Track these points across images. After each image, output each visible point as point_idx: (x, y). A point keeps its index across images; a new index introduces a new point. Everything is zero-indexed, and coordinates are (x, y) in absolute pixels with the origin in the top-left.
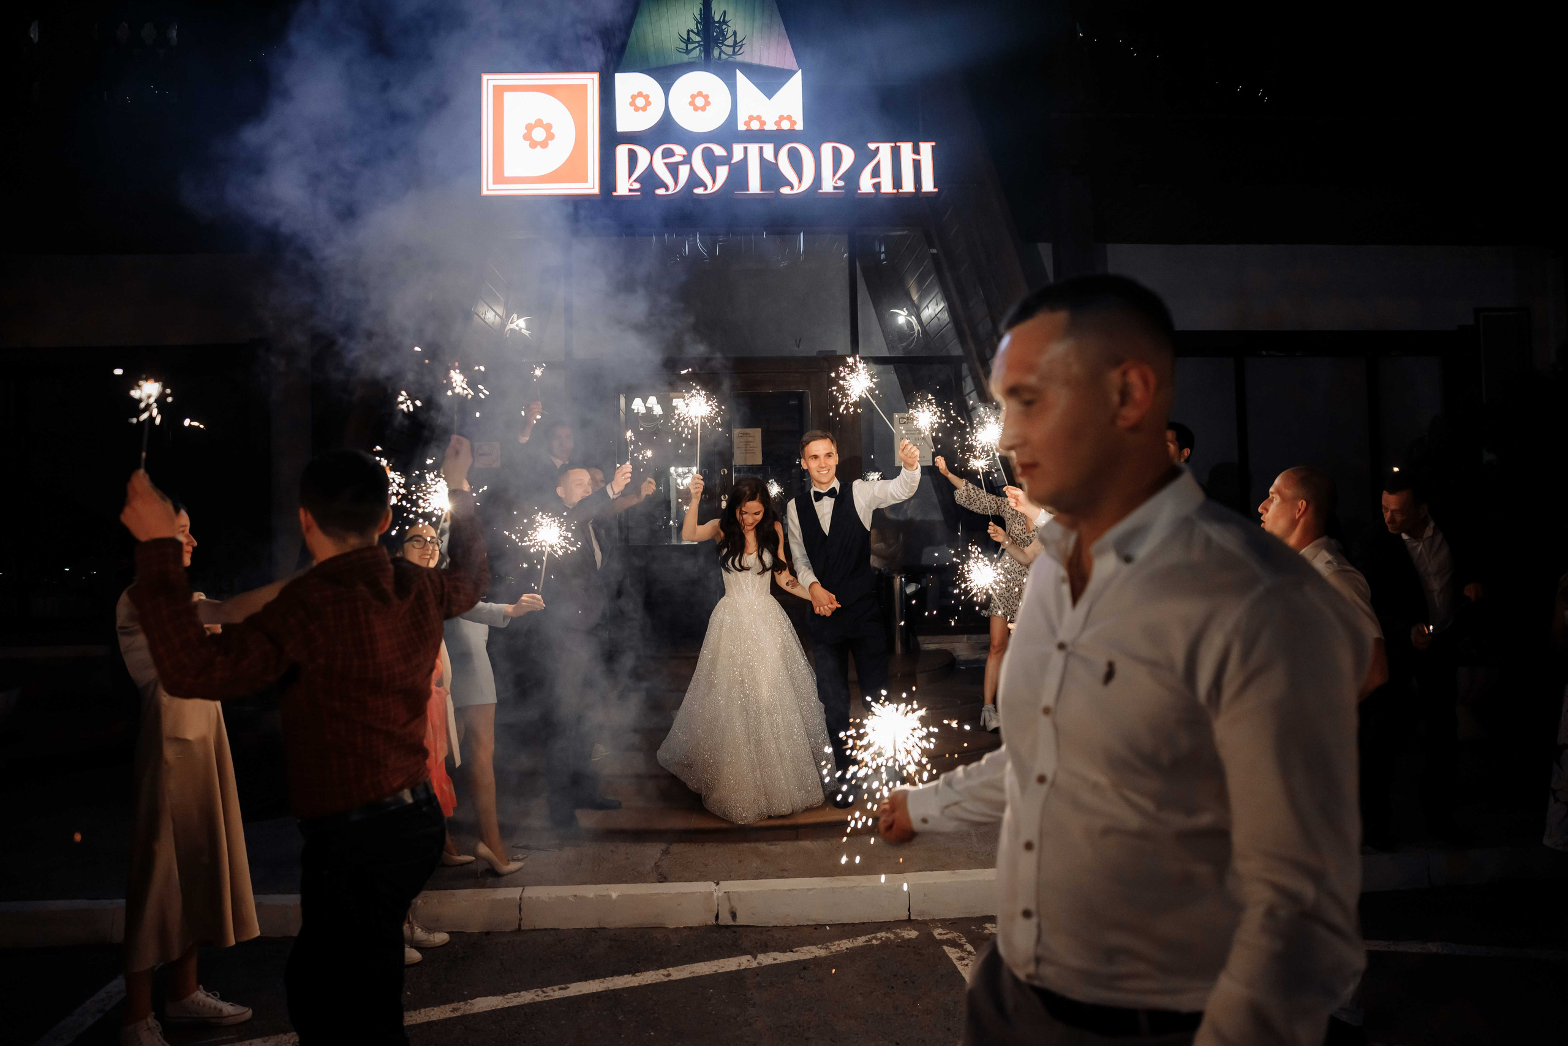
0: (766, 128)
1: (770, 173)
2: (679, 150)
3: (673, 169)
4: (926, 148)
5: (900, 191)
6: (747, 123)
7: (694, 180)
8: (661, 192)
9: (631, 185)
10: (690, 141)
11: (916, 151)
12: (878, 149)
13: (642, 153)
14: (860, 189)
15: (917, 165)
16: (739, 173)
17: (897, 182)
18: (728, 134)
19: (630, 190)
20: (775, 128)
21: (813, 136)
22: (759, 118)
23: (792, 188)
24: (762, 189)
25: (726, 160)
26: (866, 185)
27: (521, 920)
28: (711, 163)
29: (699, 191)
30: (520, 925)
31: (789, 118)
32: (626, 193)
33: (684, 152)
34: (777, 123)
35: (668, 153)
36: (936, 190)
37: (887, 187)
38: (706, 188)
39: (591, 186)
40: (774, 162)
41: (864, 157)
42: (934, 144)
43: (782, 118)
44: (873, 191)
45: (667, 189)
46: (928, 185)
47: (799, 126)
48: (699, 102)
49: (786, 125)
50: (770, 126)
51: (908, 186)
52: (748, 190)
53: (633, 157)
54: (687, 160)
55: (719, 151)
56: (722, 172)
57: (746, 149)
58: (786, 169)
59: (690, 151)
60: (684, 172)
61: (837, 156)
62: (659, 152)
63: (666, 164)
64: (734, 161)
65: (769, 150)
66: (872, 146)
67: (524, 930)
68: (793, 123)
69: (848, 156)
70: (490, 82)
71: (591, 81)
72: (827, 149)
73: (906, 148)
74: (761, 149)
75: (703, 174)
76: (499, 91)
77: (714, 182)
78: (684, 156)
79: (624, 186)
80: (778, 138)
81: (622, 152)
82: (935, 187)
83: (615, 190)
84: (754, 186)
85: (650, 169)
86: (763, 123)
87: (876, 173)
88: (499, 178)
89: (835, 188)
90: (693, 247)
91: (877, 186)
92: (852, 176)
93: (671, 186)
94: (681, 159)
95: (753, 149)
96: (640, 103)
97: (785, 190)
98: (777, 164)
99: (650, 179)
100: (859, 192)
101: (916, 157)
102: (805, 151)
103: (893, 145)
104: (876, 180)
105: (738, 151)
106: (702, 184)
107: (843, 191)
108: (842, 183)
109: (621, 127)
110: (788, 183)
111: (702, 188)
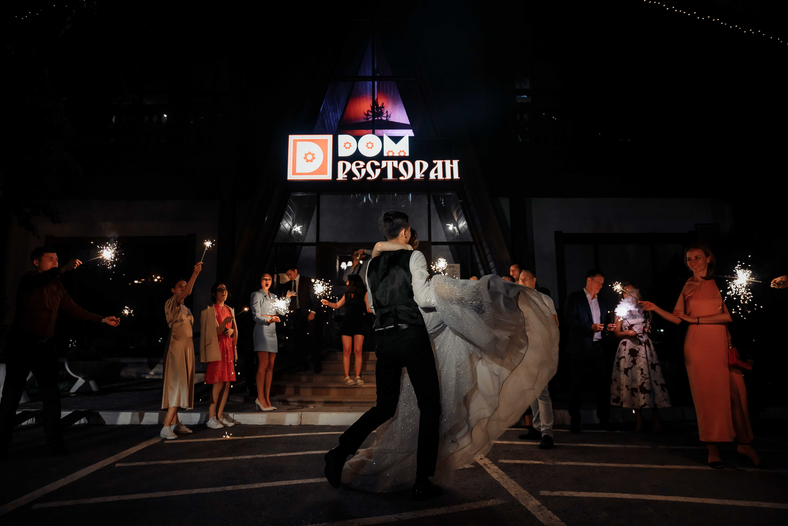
0: (395, 155)
1: (396, 172)
2: (362, 164)
3: (359, 170)
4: (455, 162)
5: (445, 178)
6: (387, 153)
7: (367, 174)
8: (355, 178)
9: (344, 176)
10: (366, 160)
11: (452, 163)
12: (437, 163)
13: (348, 164)
14: (429, 177)
15: (452, 169)
16: (384, 172)
17: (444, 175)
18: (380, 157)
19: (343, 178)
20: (398, 155)
21: (412, 158)
22: (392, 151)
23: (404, 177)
24: (393, 177)
25: (379, 167)
26: (432, 176)
27: (301, 421)
28: (374, 167)
29: (369, 178)
30: (301, 423)
32: (342, 179)
33: (364, 164)
34: (399, 153)
35: (358, 164)
36: (459, 178)
37: (440, 177)
38: (372, 177)
39: (328, 176)
40: (397, 167)
41: (432, 166)
42: (458, 161)
43: (400, 151)
44: (435, 178)
45: (357, 177)
46: (456, 176)
47: (407, 154)
48: (370, 145)
49: (402, 154)
50: (396, 154)
51: (448, 177)
52: (387, 178)
53: (344, 166)
54: (365, 167)
55: (377, 163)
56: (378, 171)
57: (387, 163)
58: (402, 170)
59: (366, 163)
60: (363, 171)
61: (421, 166)
62: (354, 163)
63: (357, 168)
64: (382, 167)
65: (396, 163)
66: (435, 162)
67: (302, 425)
68: (405, 153)
69: (426, 165)
70: (292, 138)
71: (329, 138)
72: (417, 163)
73: (448, 162)
74: (393, 163)
75: (371, 171)
76: (295, 141)
77: (375, 175)
78: (364, 165)
79: (341, 176)
80: (399, 159)
81: (340, 164)
82: (459, 177)
83: (337, 178)
84: (390, 176)
85: (351, 170)
86: (394, 153)
87: (436, 171)
88: (294, 173)
89: (421, 177)
90: (367, 199)
91: (436, 177)
92: (427, 173)
93: (359, 176)
94: (363, 166)
95: (390, 162)
96: (347, 145)
97: (402, 178)
98: (398, 168)
99: (351, 174)
100: (430, 179)
101: (452, 166)
102: (409, 164)
103: (443, 161)
104: (436, 174)
105: (384, 164)
106: (370, 176)
107: (424, 178)
108: (423, 176)
109: (340, 155)
110: (403, 176)
111: (370, 177)
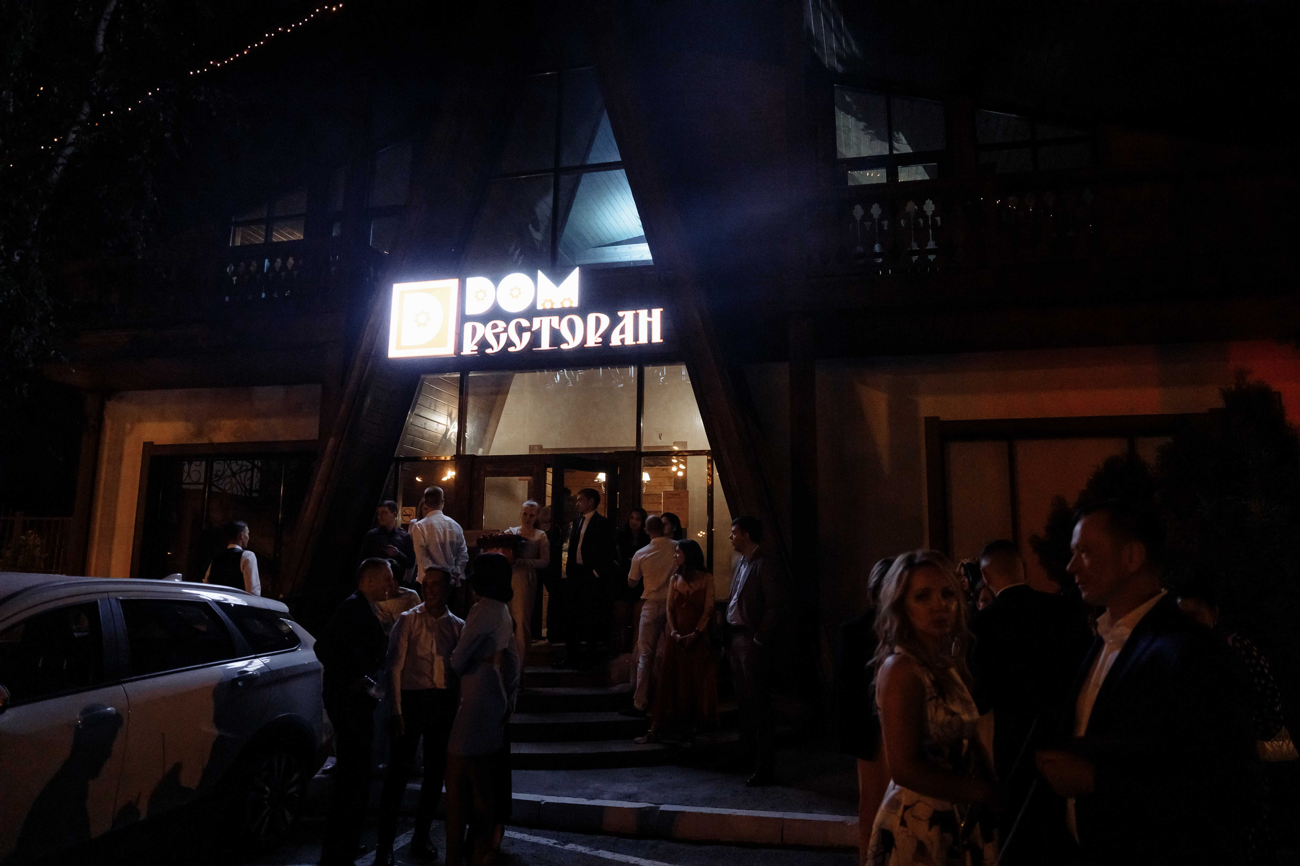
2: (501, 324)
3: (497, 336)
6: (543, 305)
7: (510, 343)
10: (508, 318)
11: (650, 315)
12: (624, 315)
13: (479, 326)
14: (611, 342)
15: (650, 324)
17: (636, 338)
18: (532, 313)
19: (472, 351)
20: (560, 306)
21: (583, 311)
22: (550, 301)
24: (550, 346)
25: (528, 329)
26: (615, 341)
28: (520, 330)
29: (511, 349)
31: (569, 299)
33: (505, 325)
34: (562, 303)
35: (495, 326)
39: (449, 350)
41: (615, 321)
42: (662, 310)
43: (565, 299)
46: (657, 338)
47: (575, 304)
49: (567, 305)
50: (557, 306)
52: (540, 347)
53: (474, 330)
54: (506, 330)
55: (525, 323)
56: (527, 336)
58: (565, 333)
59: (508, 323)
61: (598, 321)
63: (493, 334)
64: (533, 330)
65: (555, 319)
66: (620, 314)
68: (572, 302)
69: (605, 320)
70: (396, 289)
71: (453, 285)
73: (643, 313)
75: (515, 338)
76: (401, 294)
77: (520, 345)
78: (504, 328)
81: (468, 327)
82: (661, 339)
83: (462, 351)
84: (545, 345)
86: (553, 304)
87: (622, 332)
89: (596, 343)
91: (622, 341)
93: (496, 348)
94: (503, 330)
95: (546, 320)
97: (564, 346)
98: (559, 330)
99: (484, 344)
100: (611, 345)
101: (650, 319)
102: (577, 320)
103: (634, 312)
104: (622, 336)
105: (536, 321)
106: (514, 345)
107: (601, 345)
108: (600, 340)
109: (469, 312)
110: (567, 342)
111: (514, 348)
